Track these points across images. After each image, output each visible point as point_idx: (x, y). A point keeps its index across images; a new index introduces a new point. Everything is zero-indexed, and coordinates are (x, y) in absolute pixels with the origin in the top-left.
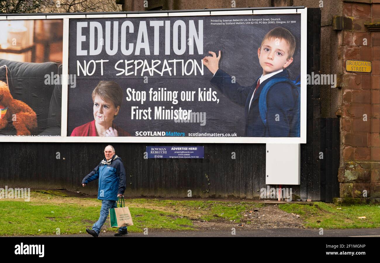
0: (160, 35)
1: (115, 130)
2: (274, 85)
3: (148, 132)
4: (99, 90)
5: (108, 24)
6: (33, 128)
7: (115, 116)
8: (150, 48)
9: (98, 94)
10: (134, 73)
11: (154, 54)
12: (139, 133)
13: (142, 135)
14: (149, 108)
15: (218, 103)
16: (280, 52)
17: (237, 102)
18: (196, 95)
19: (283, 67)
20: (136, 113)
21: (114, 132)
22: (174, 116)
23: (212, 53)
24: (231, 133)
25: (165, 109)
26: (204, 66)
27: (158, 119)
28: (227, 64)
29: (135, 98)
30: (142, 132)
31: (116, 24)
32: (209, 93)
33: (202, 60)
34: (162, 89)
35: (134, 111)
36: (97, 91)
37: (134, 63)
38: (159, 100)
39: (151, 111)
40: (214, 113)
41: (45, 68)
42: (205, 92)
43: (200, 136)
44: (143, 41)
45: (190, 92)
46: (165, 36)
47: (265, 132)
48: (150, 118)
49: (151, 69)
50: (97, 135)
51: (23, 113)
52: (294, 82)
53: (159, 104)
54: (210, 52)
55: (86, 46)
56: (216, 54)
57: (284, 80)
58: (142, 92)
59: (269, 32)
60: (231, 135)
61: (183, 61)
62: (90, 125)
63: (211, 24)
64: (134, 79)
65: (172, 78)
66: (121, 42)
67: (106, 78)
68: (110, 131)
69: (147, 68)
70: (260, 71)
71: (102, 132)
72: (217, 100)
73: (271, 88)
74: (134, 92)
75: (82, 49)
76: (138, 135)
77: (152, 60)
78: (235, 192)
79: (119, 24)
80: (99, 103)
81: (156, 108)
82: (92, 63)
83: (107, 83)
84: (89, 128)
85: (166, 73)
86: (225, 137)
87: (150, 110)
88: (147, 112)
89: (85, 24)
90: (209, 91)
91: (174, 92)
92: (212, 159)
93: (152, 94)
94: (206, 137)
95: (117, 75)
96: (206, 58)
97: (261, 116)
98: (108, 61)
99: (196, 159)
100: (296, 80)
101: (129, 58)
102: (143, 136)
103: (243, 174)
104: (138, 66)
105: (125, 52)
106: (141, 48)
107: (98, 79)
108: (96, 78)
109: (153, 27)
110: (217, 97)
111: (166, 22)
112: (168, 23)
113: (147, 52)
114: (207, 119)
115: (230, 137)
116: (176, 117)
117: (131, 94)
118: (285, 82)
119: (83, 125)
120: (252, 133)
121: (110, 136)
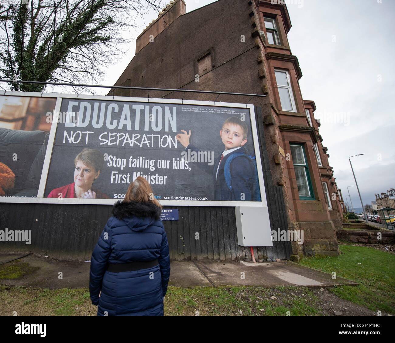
0: (140, 115)
1: (94, 193)
2: (235, 158)
4: (82, 156)
5: (96, 105)
6: (9, 189)
7: (95, 180)
8: (131, 124)
9: (81, 159)
10: (117, 143)
11: (135, 130)
12: (117, 196)
13: (120, 198)
14: (129, 173)
15: (190, 171)
16: (237, 134)
17: (206, 171)
18: (171, 164)
19: (240, 145)
20: (115, 177)
21: (93, 194)
22: (151, 180)
23: (184, 131)
24: (203, 197)
26: (178, 141)
28: (196, 141)
29: (116, 164)
30: (120, 195)
31: (104, 105)
32: (182, 163)
33: (176, 136)
34: (141, 158)
36: (80, 158)
37: (117, 136)
38: (138, 167)
40: (187, 179)
41: (33, 135)
42: (178, 162)
43: (175, 200)
44: (126, 119)
45: (165, 161)
46: (145, 117)
47: (231, 197)
48: (129, 182)
49: (131, 141)
50: (75, 196)
51: (2, 174)
52: (250, 157)
53: (137, 170)
54: (182, 131)
56: (187, 132)
57: (242, 155)
58: (123, 160)
59: (228, 119)
60: (202, 199)
61: (159, 136)
62: (69, 187)
63: (183, 110)
64: (116, 148)
65: (149, 149)
66: (106, 119)
67: (90, 146)
68: (88, 193)
69: (128, 140)
71: (80, 194)
72: (189, 168)
73: (232, 161)
74: (115, 159)
76: (116, 197)
77: (133, 134)
78: (209, 253)
79: (106, 106)
80: (81, 167)
81: (135, 173)
82: (79, 133)
83: (91, 150)
84: (68, 190)
85: (145, 145)
86: (198, 200)
87: (129, 175)
88: (126, 176)
89: (76, 103)
90: (182, 161)
91: (152, 160)
92: (186, 221)
93: (132, 161)
94: (180, 200)
95: (100, 144)
96: (179, 135)
97: (227, 183)
98: (93, 132)
99: (171, 221)
101: (112, 131)
103: (215, 236)
104: (120, 138)
105: (109, 126)
106: (124, 125)
107: (82, 147)
108: (81, 146)
109: (135, 109)
110: (189, 166)
111: (146, 106)
112: (147, 107)
113: (129, 128)
114: (181, 184)
115: (201, 200)
116: (153, 182)
117: (112, 161)
118: (243, 156)
119: (62, 187)
120: (220, 197)
121: (88, 198)
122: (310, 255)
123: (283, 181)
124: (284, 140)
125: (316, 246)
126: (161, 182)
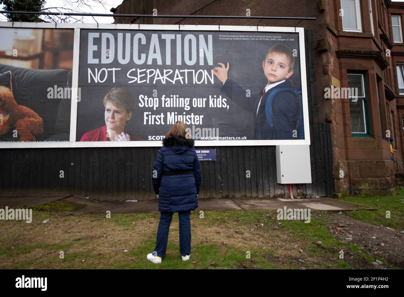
0: (171, 47)
1: (127, 135)
2: (278, 94)
3: (161, 136)
4: (111, 97)
5: (120, 35)
6: (39, 134)
7: (127, 121)
8: (162, 58)
9: (110, 100)
10: (147, 81)
11: (166, 64)
12: (152, 137)
14: (162, 114)
15: (228, 109)
16: (281, 65)
17: (245, 108)
18: (207, 102)
19: (285, 78)
20: (148, 118)
21: (126, 137)
22: (186, 120)
23: (221, 64)
24: (241, 136)
25: (177, 115)
26: (214, 76)
27: (171, 124)
28: (235, 75)
29: (148, 104)
30: (155, 136)
31: (128, 35)
32: (219, 101)
33: (212, 70)
34: (175, 96)
35: (146, 117)
36: (109, 98)
37: (147, 72)
38: (172, 106)
39: (164, 116)
40: (225, 118)
41: (54, 75)
42: (215, 99)
43: (212, 140)
44: (155, 52)
45: (201, 99)
46: (176, 48)
47: (272, 136)
48: (163, 123)
49: (163, 77)
50: (108, 140)
51: (28, 118)
53: (171, 110)
54: (219, 64)
55: (97, 54)
56: (225, 65)
57: (287, 89)
58: (155, 99)
59: (272, 48)
60: (241, 138)
61: (194, 71)
62: (101, 131)
63: (220, 38)
64: (146, 86)
65: (183, 86)
66: (133, 53)
67: (118, 85)
68: (122, 136)
69: (159, 77)
70: (266, 82)
71: (113, 137)
72: (227, 106)
73: (275, 95)
74: (146, 99)
75: (94, 58)
76: (151, 139)
77: (164, 70)
78: (247, 191)
79: (131, 36)
80: (110, 109)
81: (169, 113)
82: (104, 71)
83: (119, 90)
84: (100, 133)
85: (178, 82)
86: (236, 140)
87: (162, 116)
88: (159, 117)
89: (97, 35)
90: (219, 98)
91: (186, 99)
92: (224, 161)
93: (165, 100)
94: (217, 140)
95: (129, 82)
96: (216, 68)
97: (268, 121)
98: (120, 69)
99: (209, 161)
100: (296, 89)
101: (141, 67)
102: (156, 140)
103: (253, 175)
104: (150, 74)
105: (137, 61)
106: (153, 59)
107: (110, 86)
108: (108, 85)
109: (165, 40)
110: (227, 104)
111: (177, 35)
112: (179, 36)
113: (160, 62)
114: (218, 124)
115: (240, 140)
116: (188, 122)
117: (144, 100)
118: (287, 91)
119: (94, 131)
120: (260, 136)
121: (121, 140)
122: (356, 194)
123: (332, 118)
124: (341, 69)
125: (364, 185)
126: (197, 122)
